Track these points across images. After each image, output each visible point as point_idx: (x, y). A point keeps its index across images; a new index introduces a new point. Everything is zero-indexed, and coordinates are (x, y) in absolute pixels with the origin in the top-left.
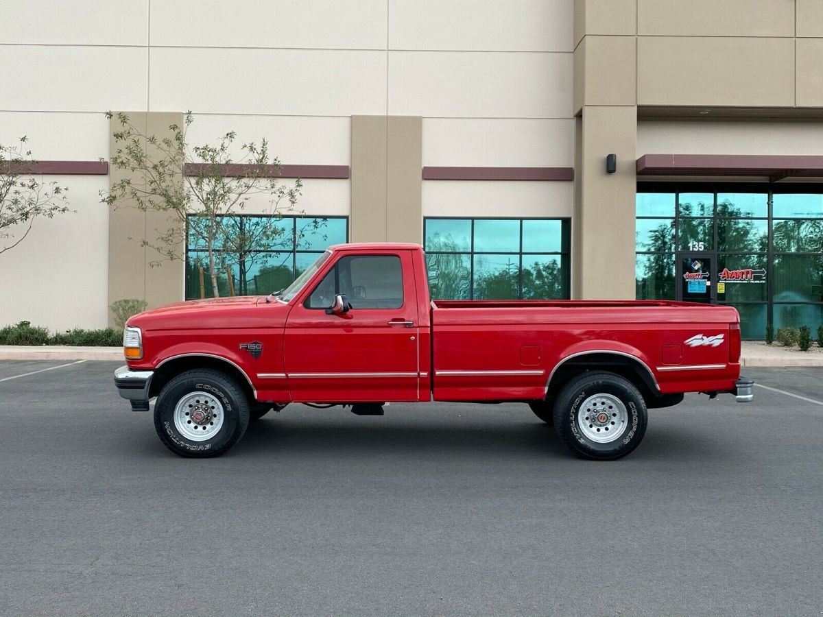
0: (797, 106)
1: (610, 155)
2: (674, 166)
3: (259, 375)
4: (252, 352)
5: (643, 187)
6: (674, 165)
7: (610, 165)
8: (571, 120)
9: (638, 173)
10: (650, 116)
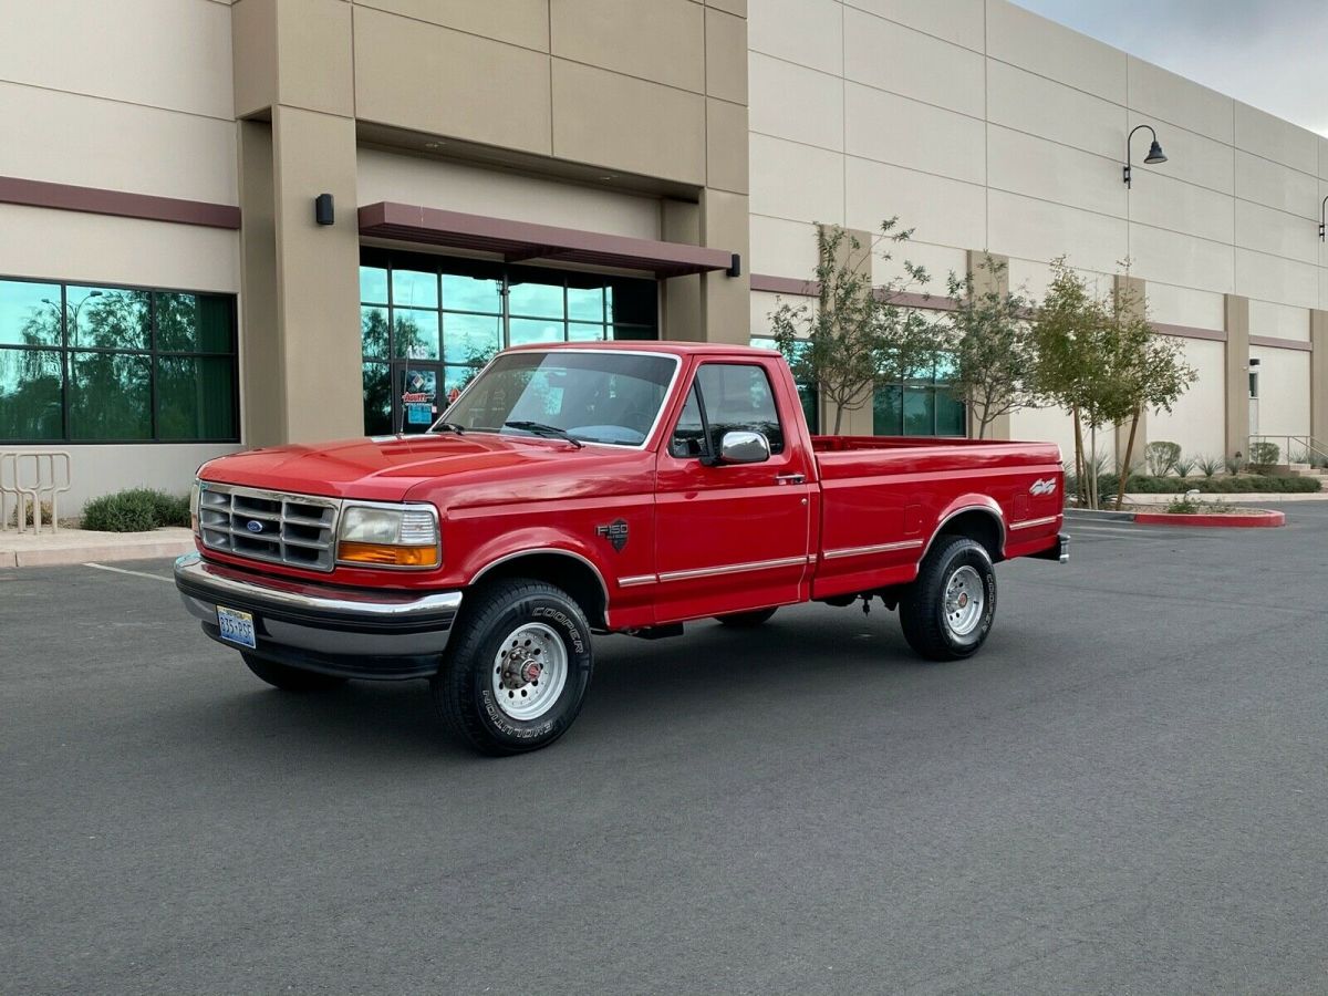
0: (556, 155)
1: (323, 195)
2: (422, 226)
3: (621, 581)
4: (615, 539)
5: (370, 257)
6: (422, 223)
7: (323, 211)
8: (231, 124)
9: (362, 232)
10: (377, 141)
